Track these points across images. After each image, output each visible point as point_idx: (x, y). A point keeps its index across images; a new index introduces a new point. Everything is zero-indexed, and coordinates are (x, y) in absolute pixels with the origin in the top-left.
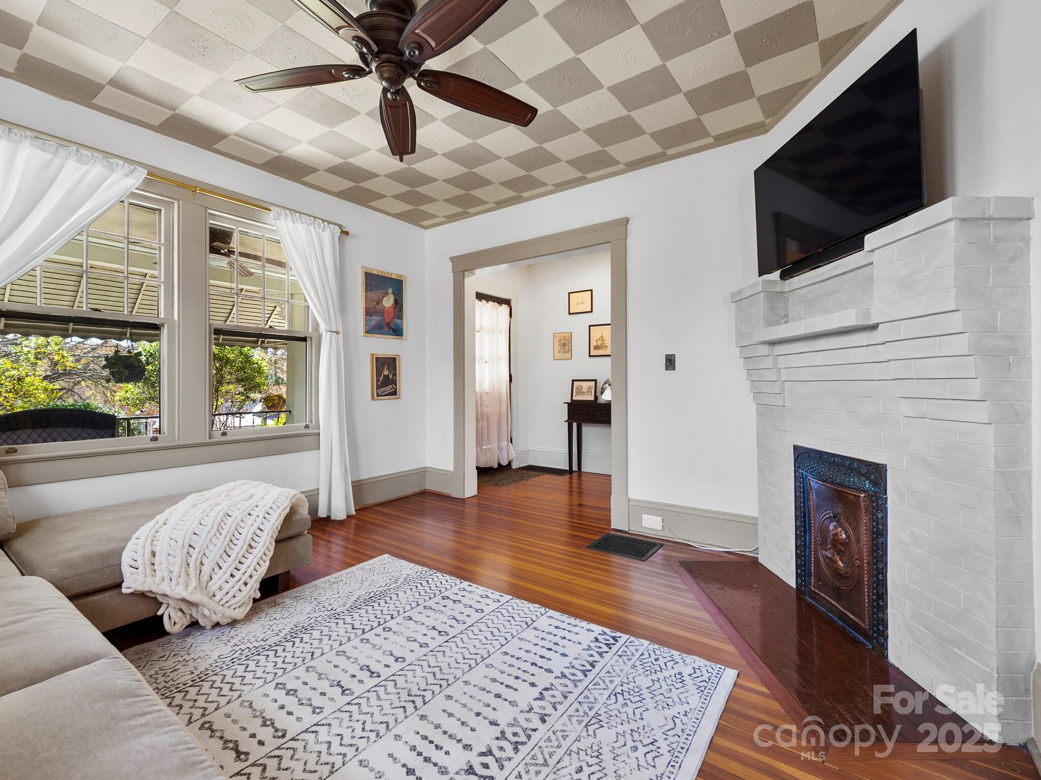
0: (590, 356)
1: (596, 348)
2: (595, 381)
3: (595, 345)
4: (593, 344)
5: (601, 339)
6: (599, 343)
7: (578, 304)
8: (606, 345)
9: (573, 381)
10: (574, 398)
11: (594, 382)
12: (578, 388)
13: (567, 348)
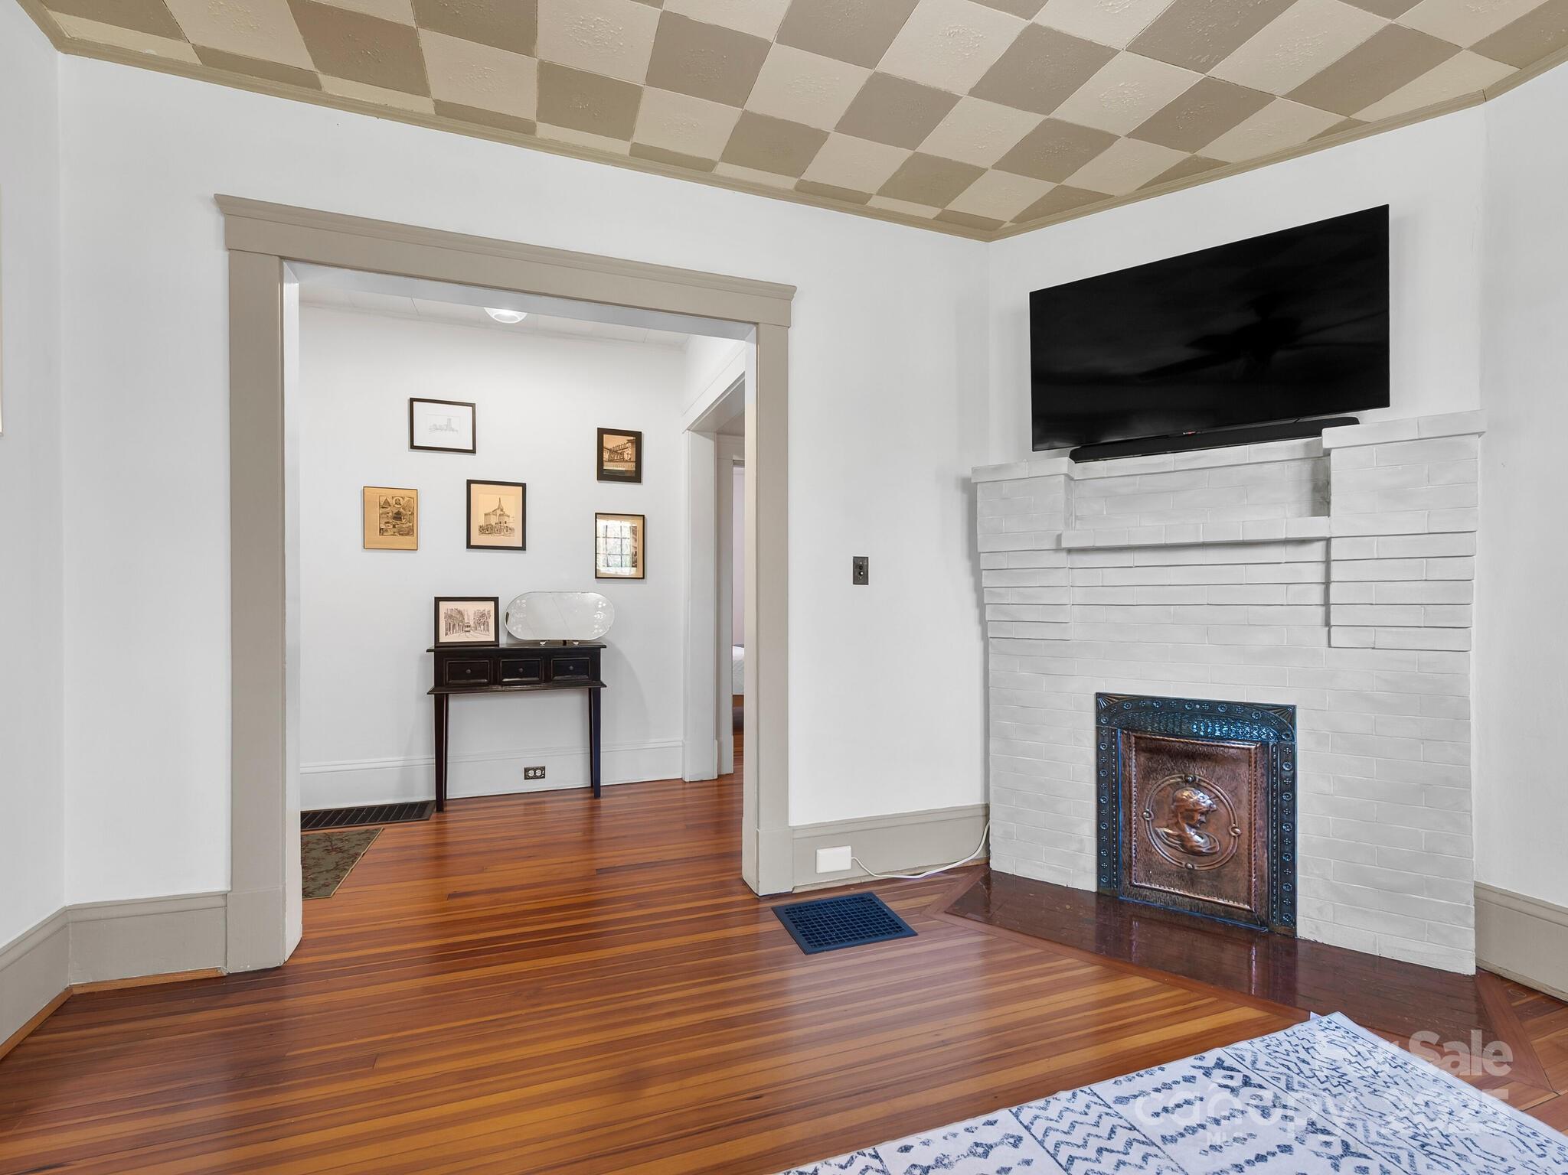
0: (469, 546)
1: (485, 530)
2: (495, 600)
3: (482, 522)
4: (478, 520)
5: (499, 512)
6: (494, 520)
7: (436, 428)
8: (510, 525)
9: (438, 600)
10: (443, 639)
11: (492, 603)
12: (450, 617)
13: (404, 524)
